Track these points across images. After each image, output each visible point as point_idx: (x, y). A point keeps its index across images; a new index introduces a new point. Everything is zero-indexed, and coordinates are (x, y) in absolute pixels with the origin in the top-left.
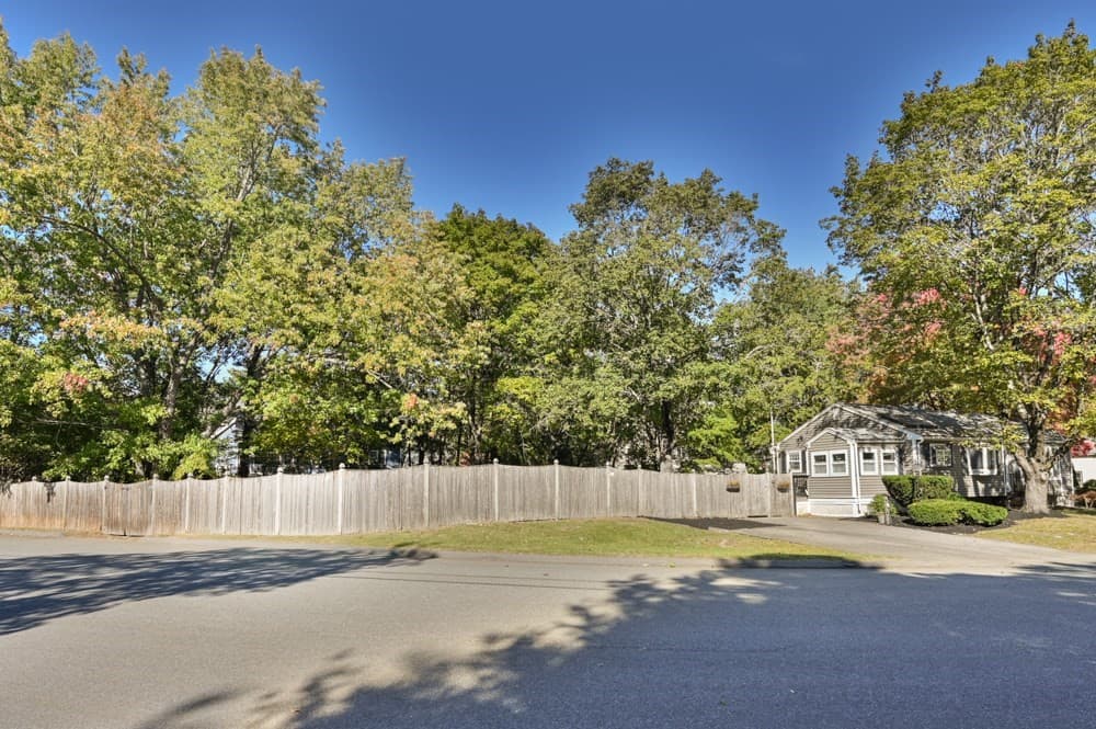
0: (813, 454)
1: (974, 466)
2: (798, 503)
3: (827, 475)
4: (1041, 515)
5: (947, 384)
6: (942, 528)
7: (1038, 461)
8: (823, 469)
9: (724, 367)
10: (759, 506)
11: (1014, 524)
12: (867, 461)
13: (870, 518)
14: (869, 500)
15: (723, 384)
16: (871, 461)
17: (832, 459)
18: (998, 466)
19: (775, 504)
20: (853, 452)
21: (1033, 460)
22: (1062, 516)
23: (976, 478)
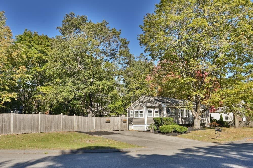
0: (134, 111)
1: (182, 115)
2: (129, 126)
3: (138, 117)
4: (198, 129)
5: (172, 89)
6: (168, 134)
7: (198, 113)
8: (137, 116)
9: (106, 83)
10: (117, 127)
11: (190, 132)
12: (149, 113)
13: (149, 131)
14: (149, 125)
15: (105, 88)
16: (151, 113)
17: (139, 112)
18: (189, 115)
19: (122, 127)
20: (145, 110)
21: (196, 113)
22: (204, 130)
23: (182, 118)
